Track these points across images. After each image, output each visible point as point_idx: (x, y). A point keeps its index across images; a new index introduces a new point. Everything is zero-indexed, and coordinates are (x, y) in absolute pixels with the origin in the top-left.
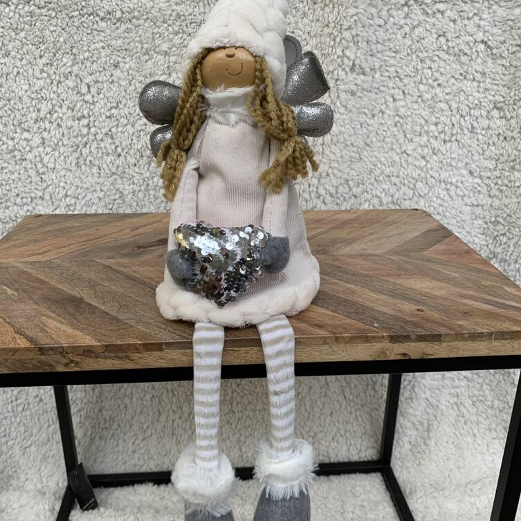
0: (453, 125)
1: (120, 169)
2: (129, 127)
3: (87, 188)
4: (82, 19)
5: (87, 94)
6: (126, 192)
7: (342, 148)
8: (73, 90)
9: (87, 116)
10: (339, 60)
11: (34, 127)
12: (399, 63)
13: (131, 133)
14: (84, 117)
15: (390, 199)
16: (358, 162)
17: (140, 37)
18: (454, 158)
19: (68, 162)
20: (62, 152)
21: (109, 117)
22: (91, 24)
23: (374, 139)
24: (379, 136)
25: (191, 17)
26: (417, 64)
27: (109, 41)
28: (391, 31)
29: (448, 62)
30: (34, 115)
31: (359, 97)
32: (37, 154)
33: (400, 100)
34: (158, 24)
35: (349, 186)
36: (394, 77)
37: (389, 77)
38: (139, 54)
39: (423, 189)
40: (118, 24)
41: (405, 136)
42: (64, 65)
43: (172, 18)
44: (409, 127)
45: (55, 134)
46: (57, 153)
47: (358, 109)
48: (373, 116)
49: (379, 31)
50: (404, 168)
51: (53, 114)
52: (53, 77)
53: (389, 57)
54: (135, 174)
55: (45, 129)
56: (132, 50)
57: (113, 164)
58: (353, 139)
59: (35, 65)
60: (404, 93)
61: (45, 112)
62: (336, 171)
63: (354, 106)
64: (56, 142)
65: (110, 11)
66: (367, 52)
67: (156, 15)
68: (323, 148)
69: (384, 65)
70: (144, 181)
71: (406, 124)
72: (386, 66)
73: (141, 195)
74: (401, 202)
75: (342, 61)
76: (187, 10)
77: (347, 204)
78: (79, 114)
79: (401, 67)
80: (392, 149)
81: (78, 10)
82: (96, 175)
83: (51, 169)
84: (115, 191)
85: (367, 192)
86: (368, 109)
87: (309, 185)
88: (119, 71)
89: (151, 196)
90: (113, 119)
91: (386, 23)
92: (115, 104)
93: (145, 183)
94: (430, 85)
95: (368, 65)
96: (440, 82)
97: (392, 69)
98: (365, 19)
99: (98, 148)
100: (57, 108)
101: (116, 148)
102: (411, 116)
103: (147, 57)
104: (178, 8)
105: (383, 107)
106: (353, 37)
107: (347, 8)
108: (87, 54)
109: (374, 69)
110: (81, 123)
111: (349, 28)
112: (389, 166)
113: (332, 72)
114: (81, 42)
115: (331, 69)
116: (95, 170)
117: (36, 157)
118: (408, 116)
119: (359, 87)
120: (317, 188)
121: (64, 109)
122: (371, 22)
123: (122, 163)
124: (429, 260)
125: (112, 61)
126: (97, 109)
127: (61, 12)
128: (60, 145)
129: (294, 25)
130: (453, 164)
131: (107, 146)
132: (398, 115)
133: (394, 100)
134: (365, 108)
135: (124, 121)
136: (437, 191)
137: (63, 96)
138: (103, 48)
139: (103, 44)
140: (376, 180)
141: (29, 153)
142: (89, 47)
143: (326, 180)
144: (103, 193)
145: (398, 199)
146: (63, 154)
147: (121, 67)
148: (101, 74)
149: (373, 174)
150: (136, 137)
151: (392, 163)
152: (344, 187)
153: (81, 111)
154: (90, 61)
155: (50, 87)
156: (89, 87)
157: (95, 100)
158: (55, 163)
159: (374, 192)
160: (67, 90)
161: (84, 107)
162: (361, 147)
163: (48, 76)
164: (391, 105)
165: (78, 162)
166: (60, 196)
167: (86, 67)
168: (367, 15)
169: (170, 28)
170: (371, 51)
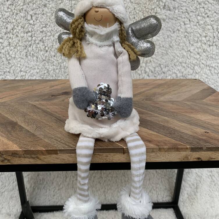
0: (214, 37)
1: (47, 58)
2: (51, 37)
3: (31, 68)
5: (31, 20)
6: (50, 70)
7: (158, 48)
8: (24, 18)
9: (31, 31)
11: (4, 36)
12: (188, 5)
13: (52, 40)
14: (29, 32)
15: (181, 74)
16: (166, 55)
18: (214, 54)
19: (22, 54)
21: (42, 32)
23: (174, 44)
24: (177, 42)
26: (197, 6)
29: (213, 4)
30: (5, 30)
31: (167, 22)
32: (6, 50)
33: (188, 24)
35: (161, 68)
36: (185, 12)
37: (182, 12)
39: (198, 70)
41: (190, 43)
42: (19, 5)
44: (192, 38)
45: (15, 40)
46: (16, 50)
47: (166, 28)
48: (174, 32)
50: (189, 59)
51: (14, 30)
52: (14, 11)
54: (54, 61)
55: (10, 38)
57: (44, 55)
59: (4, 5)
60: (190, 20)
61: (10, 29)
62: (155, 60)
64: (15, 44)
69: (180, 6)
70: (59, 64)
71: (191, 36)
72: (181, 6)
73: (57, 71)
74: (187, 76)
75: (159, 3)
77: (160, 77)
78: (27, 30)
79: (189, 7)
82: (35, 61)
83: (13, 58)
84: (45, 68)
85: (170, 71)
86: (172, 29)
88: (46, 9)
89: (62, 72)
90: (44, 33)
92: (44, 25)
93: (59, 65)
94: (203, 17)
95: (172, 6)
96: (208, 15)
97: (184, 8)
99: (36, 48)
100: (16, 27)
101: (45, 47)
102: (193, 33)
105: (179, 28)
109: (175, 8)
110: (28, 35)
113: (154, 9)
115: (153, 7)
116: (35, 58)
117: (6, 52)
118: (191, 32)
119: (167, 17)
120: (145, 68)
121: (19, 28)
123: (48, 55)
124: (207, 104)
125: (43, 3)
126: (36, 28)
128: (18, 46)
130: (214, 57)
131: (41, 46)
132: (186, 32)
133: (185, 24)
134: (170, 28)
135: (49, 34)
136: (205, 71)
137: (19, 21)
140: (174, 65)
141: (3, 50)
143: (150, 64)
144: (39, 70)
145: (185, 74)
146: (19, 50)
147: (47, 6)
148: (38, 10)
149: (173, 62)
150: (55, 42)
151: (183, 56)
152: (158, 68)
153: (28, 29)
154: (32, 3)
155: (12, 16)
156: (32, 16)
157: (35, 23)
158: (15, 55)
159: (173, 71)
160: (21, 18)
161: (29, 27)
162: (167, 47)
163: (11, 11)
164: (183, 27)
165: (27, 54)
166: (18, 71)
167: (30, 6)
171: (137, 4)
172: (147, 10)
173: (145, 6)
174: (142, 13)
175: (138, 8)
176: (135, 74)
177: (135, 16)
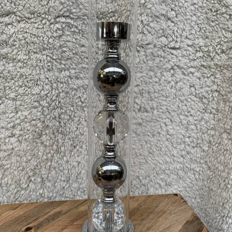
23: (155, 150)
24: (158, 147)
25: (30, 76)
26: (179, 104)
28: (163, 85)
33: (170, 125)
34: (8, 80)
36: (165, 112)
37: (163, 112)
43: (17, 77)
44: (174, 140)
47: (143, 133)
48: (153, 136)
49: (156, 86)
50: (172, 164)
53: (162, 100)
60: (171, 120)
63: (141, 132)
66: (149, 99)
67: (6, 74)
69: (159, 105)
72: (161, 105)
79: (170, 106)
91: (160, 80)
95: (149, 107)
96: (191, 114)
97: (164, 108)
98: (147, 79)
102: (176, 134)
103: (1, 101)
104: (22, 71)
106: (140, 91)
109: (153, 108)
111: (138, 86)
112: (164, 165)
122: (151, 81)
132: (168, 134)
133: (166, 125)
134: (148, 132)
151: (166, 162)
164: (164, 128)
168: (148, 77)
169: (17, 84)
170: (151, 98)
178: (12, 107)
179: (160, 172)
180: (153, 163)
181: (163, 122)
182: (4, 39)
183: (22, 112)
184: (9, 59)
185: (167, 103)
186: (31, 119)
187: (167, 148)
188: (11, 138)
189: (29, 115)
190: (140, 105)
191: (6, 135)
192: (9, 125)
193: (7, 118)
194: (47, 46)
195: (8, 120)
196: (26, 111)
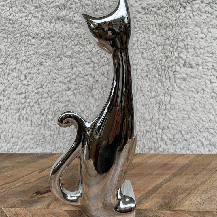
1: (43, 122)
2: (49, 98)
3: (24, 133)
4: (22, 38)
5: (24, 80)
6: (46, 135)
7: (177, 112)
8: (16, 78)
10: (176, 59)
12: (214, 60)
13: (50, 102)
14: (23, 93)
15: (208, 142)
16: (188, 120)
17: (55, 47)
19: (14, 118)
20: (10, 113)
21: (38, 93)
22: (27, 41)
23: (198, 106)
24: (201, 104)
25: (84, 35)
27: (37, 50)
28: (209, 41)
31: (189, 81)
33: (215, 82)
34: (66, 40)
35: (182, 134)
36: (211, 69)
37: (208, 69)
38: (54, 57)
40: (42, 41)
42: (12, 64)
43: (73, 36)
45: (6, 103)
46: (7, 114)
47: (187, 88)
48: (198, 92)
49: (202, 42)
51: (5, 92)
52: (5, 71)
54: (52, 125)
56: (50, 55)
57: (39, 119)
58: (184, 106)
62: (173, 126)
63: (185, 87)
64: (7, 107)
65: (38, 33)
66: (194, 54)
67: (64, 34)
68: (165, 112)
69: (205, 62)
70: (57, 129)
72: (206, 62)
73: (55, 137)
74: (215, 144)
75: (178, 60)
76: (82, 32)
78: (20, 92)
79: (216, 63)
80: (210, 112)
81: (19, 33)
82: (29, 125)
83: (4, 122)
84: (40, 134)
85: (194, 138)
86: (194, 89)
87: (157, 133)
88: (43, 67)
89: (61, 138)
91: (206, 36)
92: (40, 86)
95: (194, 62)
97: (210, 64)
98: (193, 35)
99: (31, 110)
101: (41, 110)
103: (59, 59)
104: (77, 31)
105: (204, 87)
106: (185, 45)
107: (181, 28)
108: (24, 58)
109: (198, 64)
110: (21, 96)
111: (183, 40)
112: (208, 123)
113: (171, 67)
114: (21, 51)
115: (171, 65)
116: (29, 123)
119: (188, 76)
120: (162, 135)
121: (12, 89)
122: (197, 36)
123: (45, 119)
125: (38, 61)
126: (30, 89)
127: (10, 34)
128: (9, 109)
129: (147, 39)
131: (36, 109)
132: (213, 92)
133: (211, 83)
134: (192, 88)
135: (46, 95)
137: (11, 81)
138: (34, 54)
139: (33, 52)
140: (199, 130)
142: (26, 53)
143: (167, 131)
144: (33, 136)
145: (213, 143)
146: (11, 114)
147: (44, 65)
148: (33, 69)
149: (197, 127)
150: (53, 104)
151: (209, 120)
152: (178, 135)
153: (21, 90)
154: (26, 62)
155: (4, 77)
156: (26, 76)
157: (29, 83)
158: (6, 119)
159: (198, 138)
160: (13, 78)
161: (23, 87)
162: (189, 111)
163: (2, 71)
164: (209, 85)
165: (20, 118)
166: (9, 137)
167: (24, 65)
168: (194, 32)
169: (73, 42)
170: (196, 54)
171: (150, 60)
172: (163, 68)
173: (160, 62)
174: (157, 70)
175: (151, 64)
176: (148, 141)
177: (148, 74)
178: (69, 63)
179: (203, 130)
180: (196, 120)
181: (208, 79)
182: (63, 3)
183: (77, 68)
184: (66, 21)
185: (212, 60)
186: (85, 74)
187: (211, 106)
188: (68, 91)
189: (83, 71)
190: (185, 60)
191: (64, 88)
192: (66, 80)
193: (64, 74)
194: (99, 7)
195: (65, 75)
196: (81, 67)
